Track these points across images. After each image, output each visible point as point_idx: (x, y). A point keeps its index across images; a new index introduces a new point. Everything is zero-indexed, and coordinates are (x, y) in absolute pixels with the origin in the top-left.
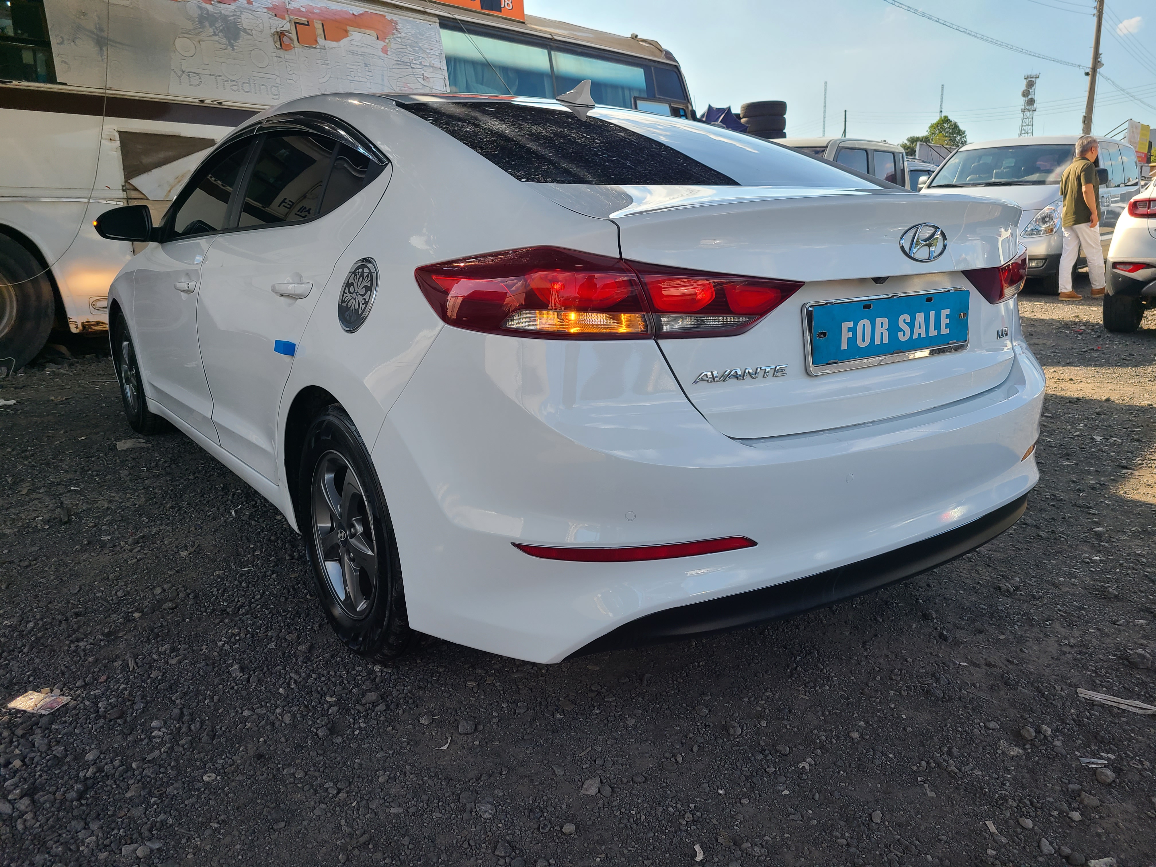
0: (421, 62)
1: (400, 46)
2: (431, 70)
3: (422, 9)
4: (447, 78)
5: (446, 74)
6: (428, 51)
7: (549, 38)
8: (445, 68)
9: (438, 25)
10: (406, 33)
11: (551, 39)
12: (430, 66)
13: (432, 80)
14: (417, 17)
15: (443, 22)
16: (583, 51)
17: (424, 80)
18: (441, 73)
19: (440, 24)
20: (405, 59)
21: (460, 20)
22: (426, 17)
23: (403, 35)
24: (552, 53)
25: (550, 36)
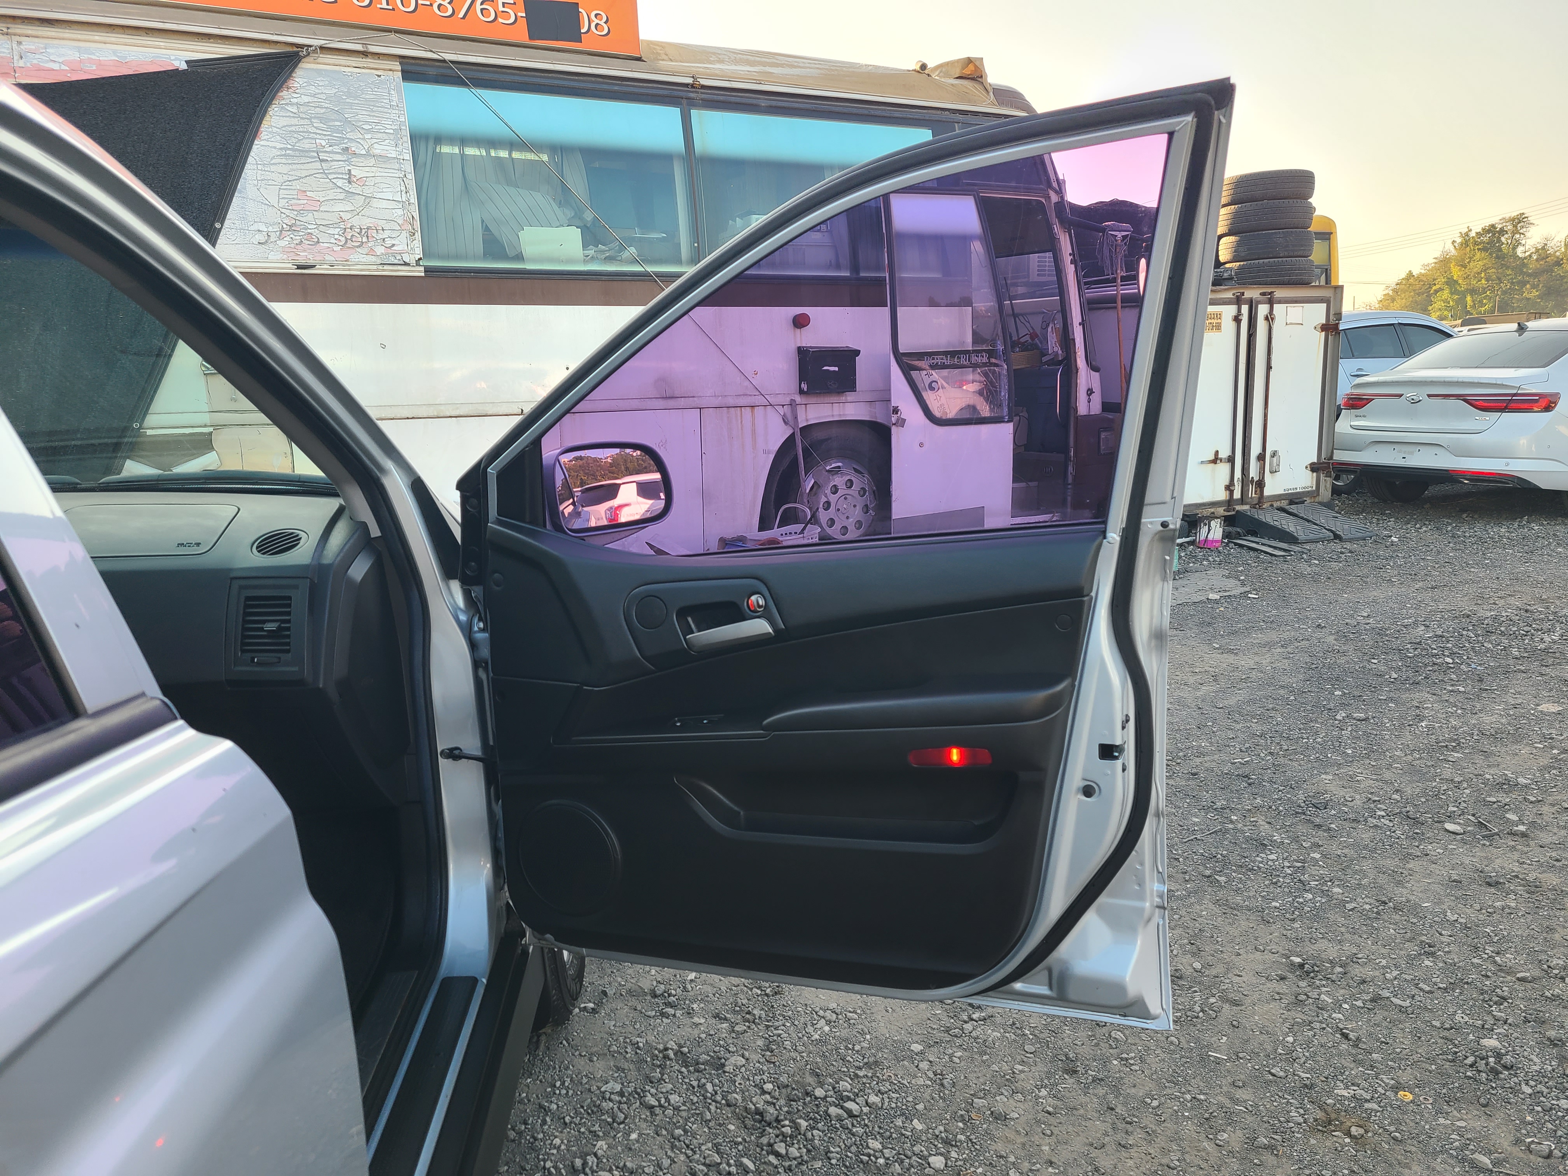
0: (346, 149)
1: (295, 121)
2: (372, 161)
3: (359, 47)
4: (411, 176)
5: (409, 167)
6: (366, 127)
7: (686, 85)
8: (408, 156)
9: (400, 73)
10: (314, 96)
11: (693, 86)
12: (368, 155)
13: (371, 182)
14: (343, 62)
15: (409, 68)
16: (774, 103)
17: (350, 182)
18: (397, 166)
19: (403, 71)
20: (306, 145)
21: (452, 62)
22: (369, 62)
23: (306, 99)
24: (694, 112)
25: (689, 81)
